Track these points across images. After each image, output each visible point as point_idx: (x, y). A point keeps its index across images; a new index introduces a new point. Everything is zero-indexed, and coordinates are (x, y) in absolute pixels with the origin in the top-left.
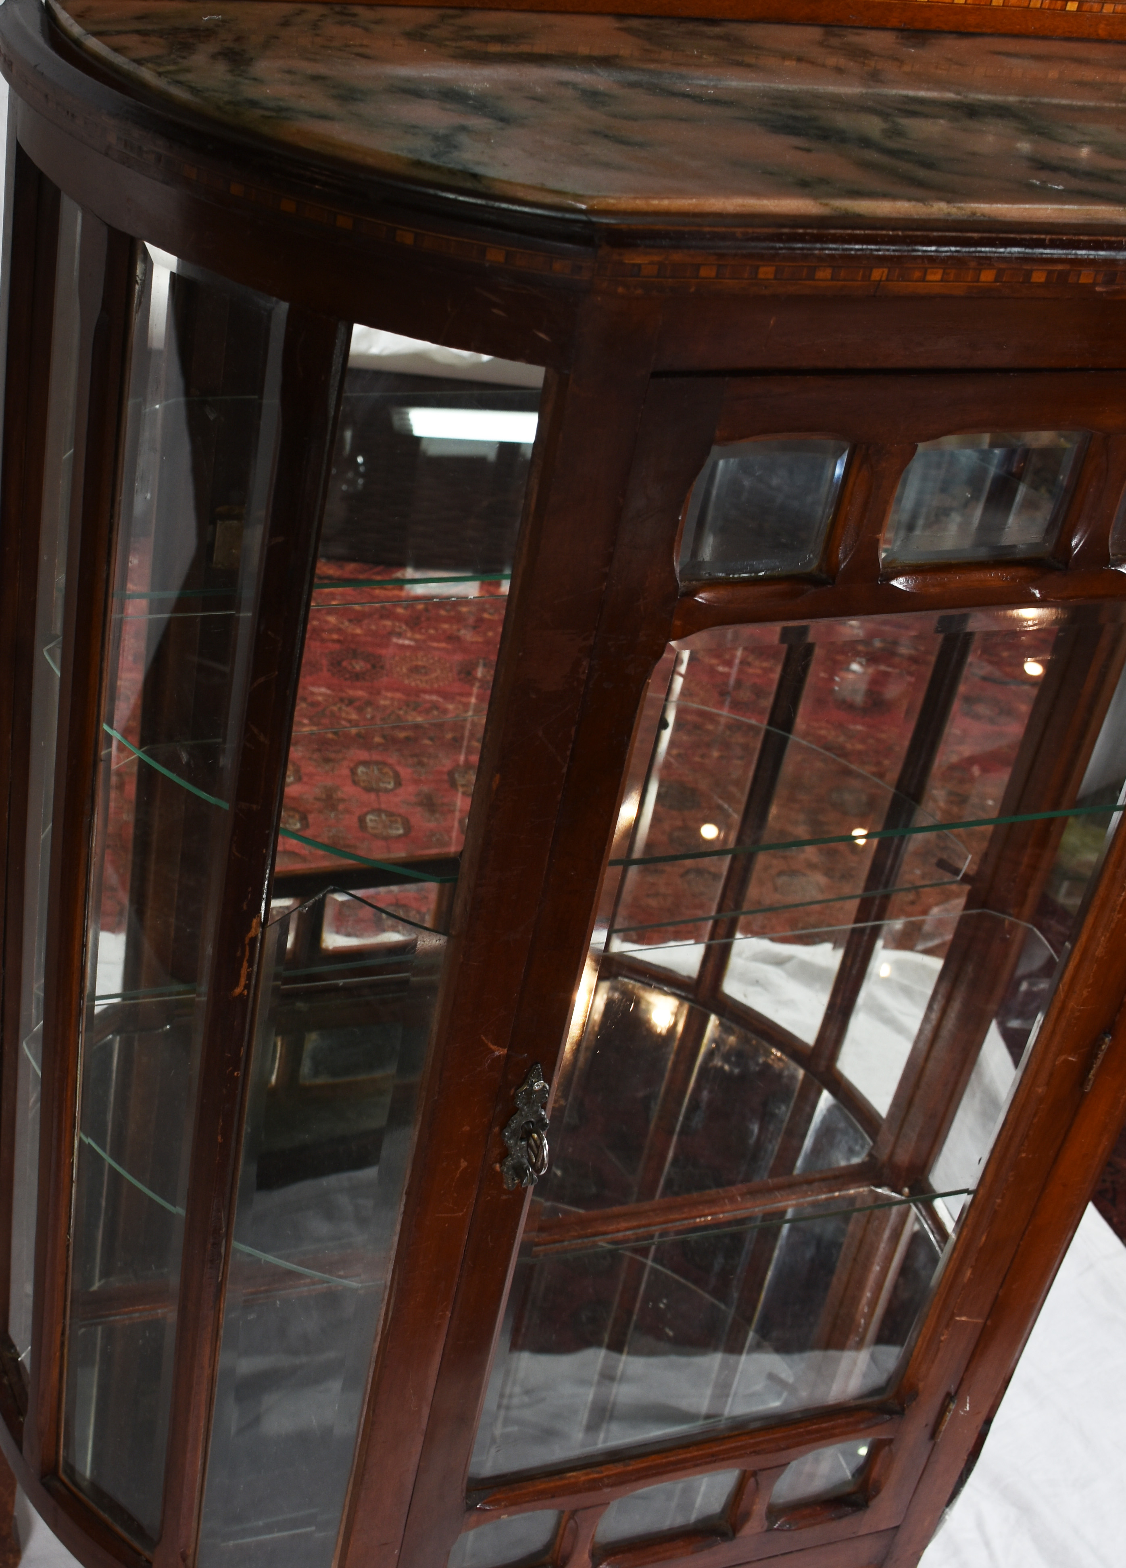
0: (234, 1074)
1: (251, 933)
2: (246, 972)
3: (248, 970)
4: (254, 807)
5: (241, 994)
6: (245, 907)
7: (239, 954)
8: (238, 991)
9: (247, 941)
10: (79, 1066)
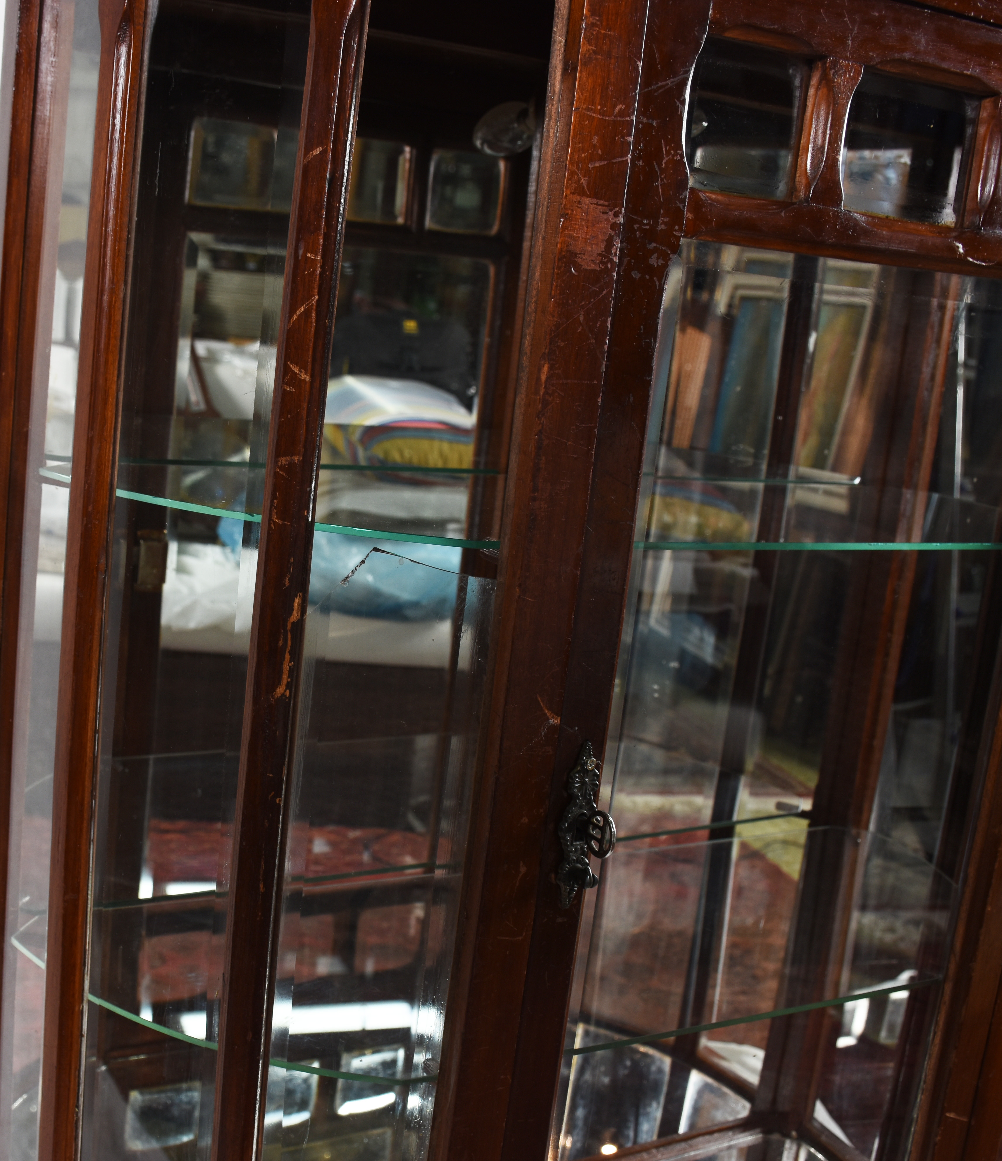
0: (276, 801)
1: (292, 617)
2: (288, 667)
3: (290, 665)
4: (296, 459)
5: (283, 695)
6: (287, 584)
7: (281, 643)
8: (280, 690)
9: (289, 627)
10: (90, 885)
